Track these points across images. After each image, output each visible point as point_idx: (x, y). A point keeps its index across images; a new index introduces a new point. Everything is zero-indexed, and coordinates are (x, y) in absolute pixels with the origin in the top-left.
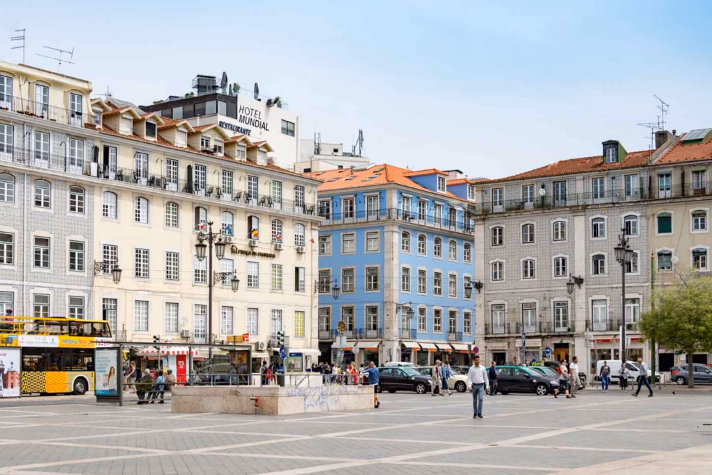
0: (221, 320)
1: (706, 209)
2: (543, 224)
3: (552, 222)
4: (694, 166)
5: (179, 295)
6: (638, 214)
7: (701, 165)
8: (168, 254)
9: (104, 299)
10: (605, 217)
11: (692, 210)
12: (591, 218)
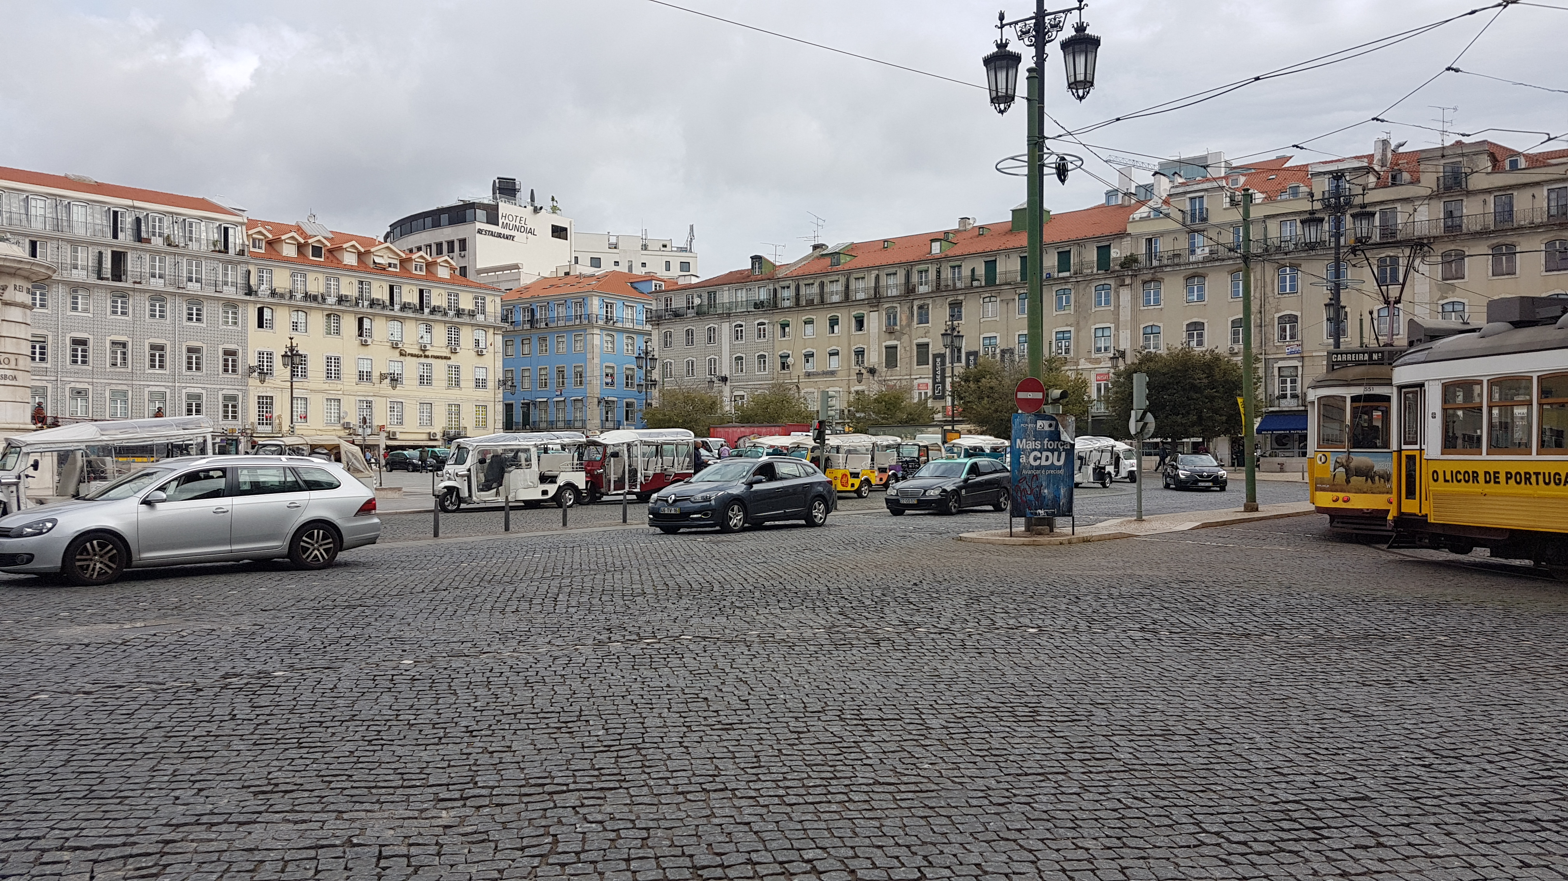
0: (389, 413)
1: (814, 317)
2: (700, 329)
3: (707, 327)
4: (806, 279)
5: (340, 392)
6: (766, 321)
7: (811, 278)
8: (329, 358)
9: (259, 397)
10: (743, 323)
11: (804, 318)
12: (734, 324)
